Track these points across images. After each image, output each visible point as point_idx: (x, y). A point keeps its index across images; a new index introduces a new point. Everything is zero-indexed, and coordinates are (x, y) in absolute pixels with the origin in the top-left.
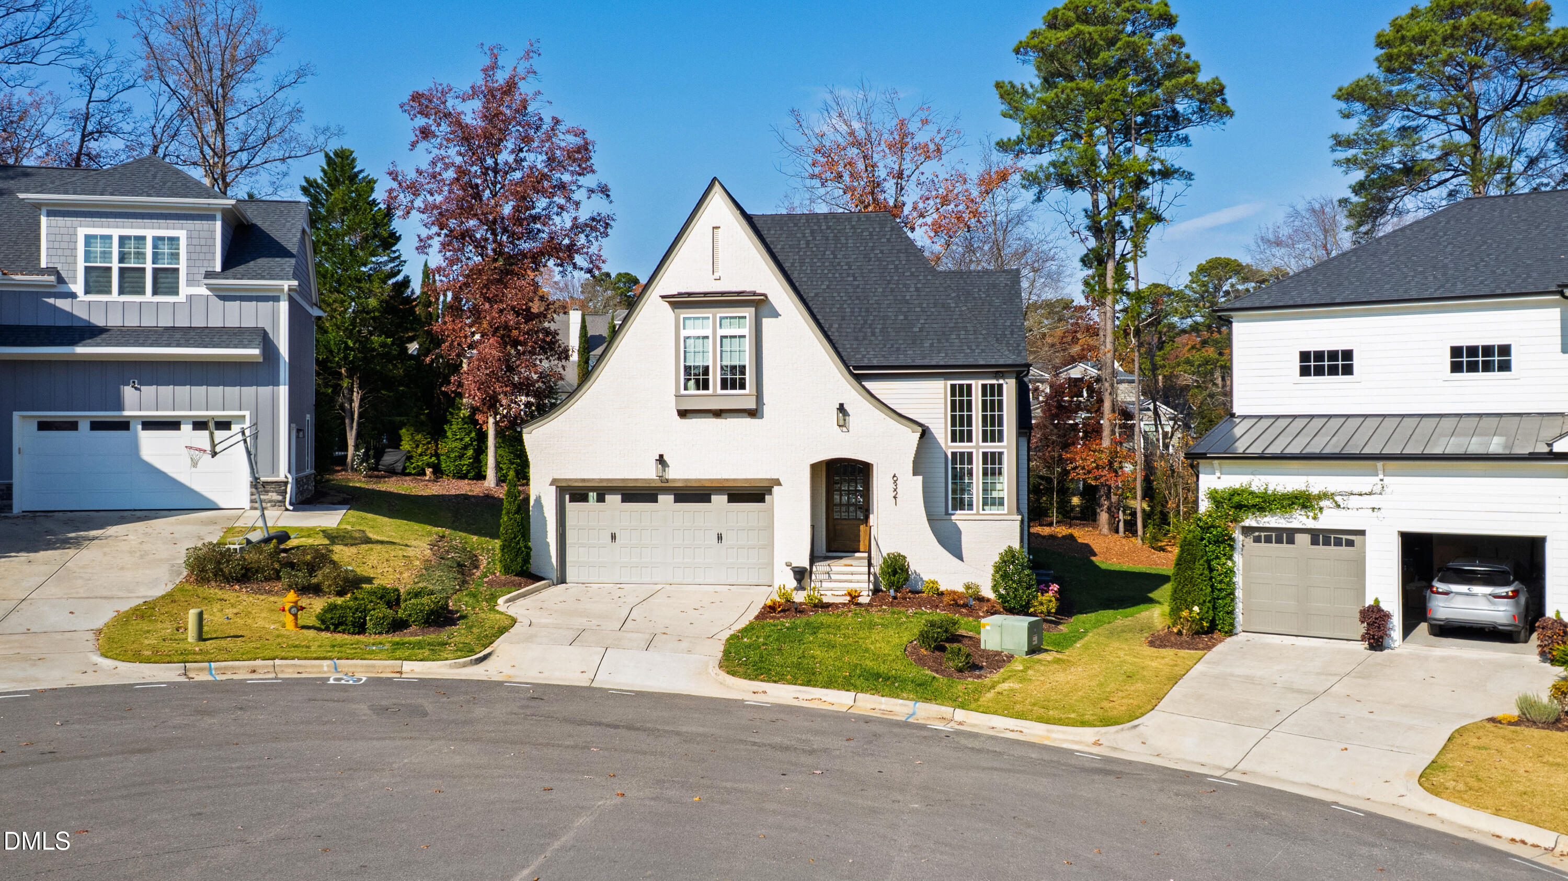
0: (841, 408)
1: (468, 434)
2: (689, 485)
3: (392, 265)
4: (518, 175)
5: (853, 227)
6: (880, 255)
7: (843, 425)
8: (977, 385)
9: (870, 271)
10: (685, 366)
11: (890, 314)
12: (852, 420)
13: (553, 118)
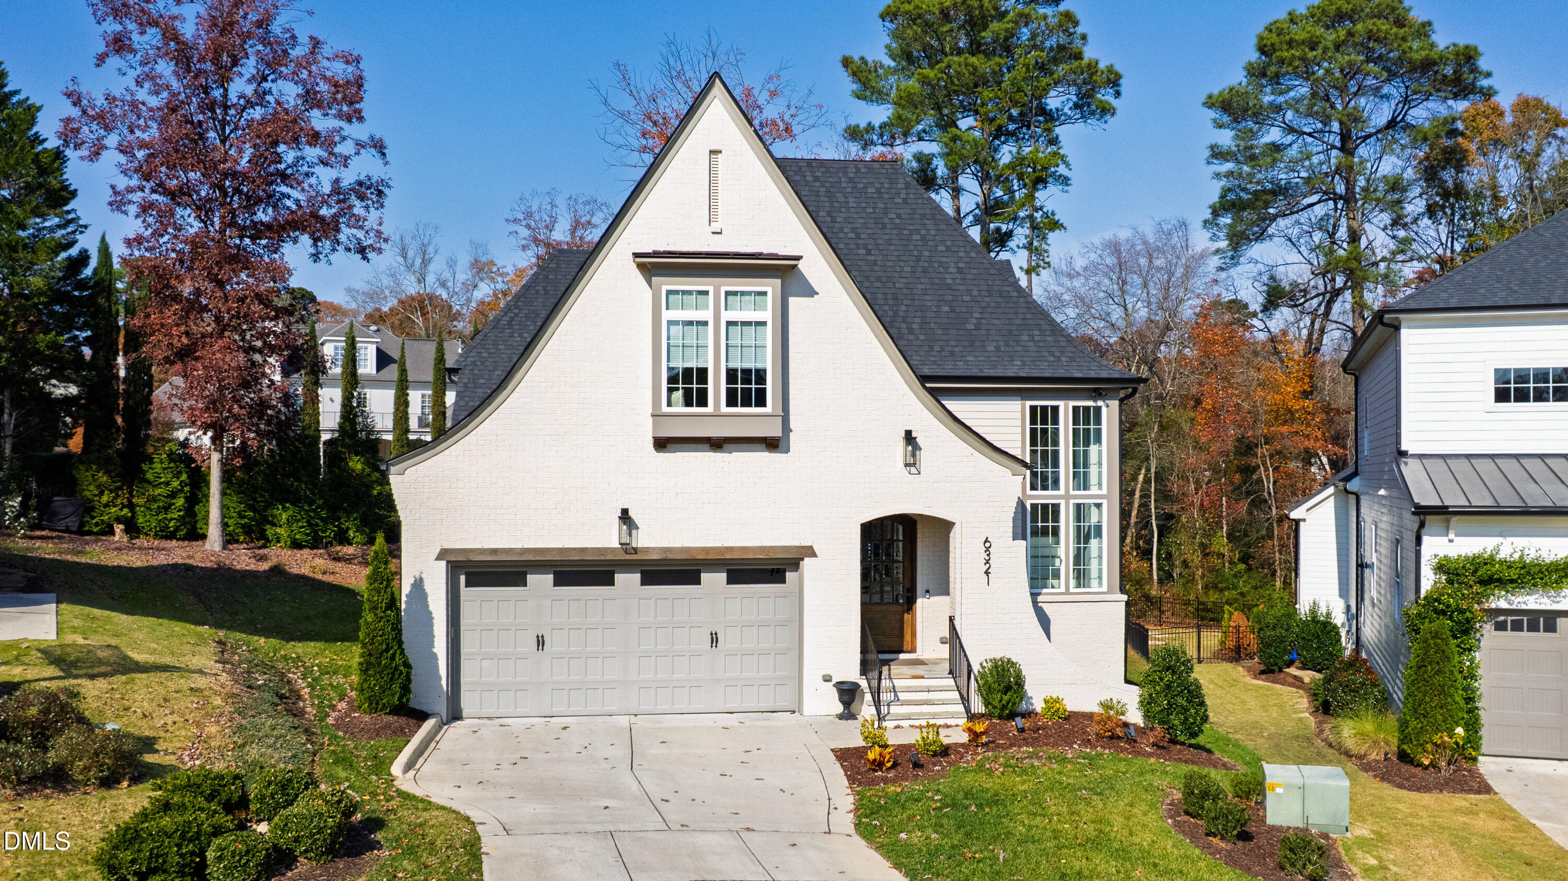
0: (909, 438)
1: (177, 475)
2: (671, 557)
3: (63, 232)
4: (257, 113)
5: (851, 180)
6: (897, 221)
7: (911, 464)
8: (1065, 408)
9: (889, 242)
10: (670, 369)
11: (928, 304)
12: (925, 456)
13: (311, 38)
